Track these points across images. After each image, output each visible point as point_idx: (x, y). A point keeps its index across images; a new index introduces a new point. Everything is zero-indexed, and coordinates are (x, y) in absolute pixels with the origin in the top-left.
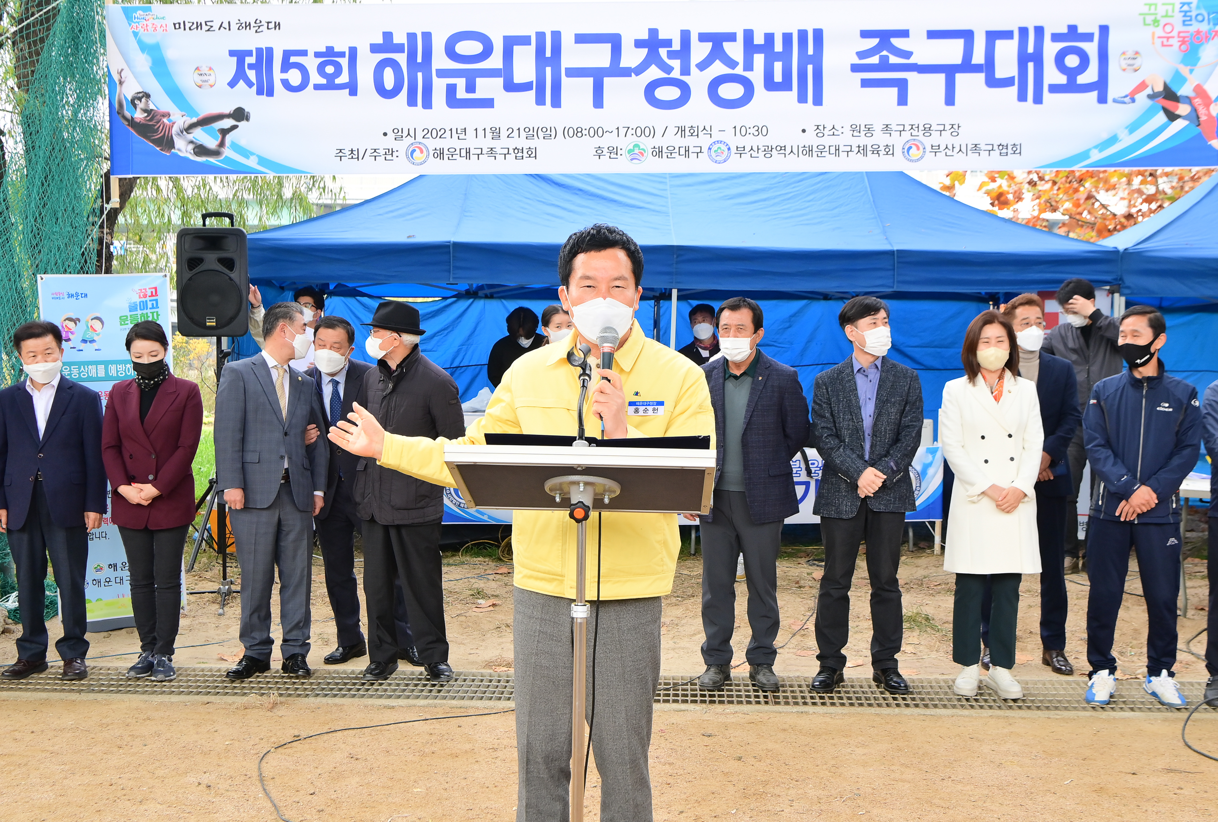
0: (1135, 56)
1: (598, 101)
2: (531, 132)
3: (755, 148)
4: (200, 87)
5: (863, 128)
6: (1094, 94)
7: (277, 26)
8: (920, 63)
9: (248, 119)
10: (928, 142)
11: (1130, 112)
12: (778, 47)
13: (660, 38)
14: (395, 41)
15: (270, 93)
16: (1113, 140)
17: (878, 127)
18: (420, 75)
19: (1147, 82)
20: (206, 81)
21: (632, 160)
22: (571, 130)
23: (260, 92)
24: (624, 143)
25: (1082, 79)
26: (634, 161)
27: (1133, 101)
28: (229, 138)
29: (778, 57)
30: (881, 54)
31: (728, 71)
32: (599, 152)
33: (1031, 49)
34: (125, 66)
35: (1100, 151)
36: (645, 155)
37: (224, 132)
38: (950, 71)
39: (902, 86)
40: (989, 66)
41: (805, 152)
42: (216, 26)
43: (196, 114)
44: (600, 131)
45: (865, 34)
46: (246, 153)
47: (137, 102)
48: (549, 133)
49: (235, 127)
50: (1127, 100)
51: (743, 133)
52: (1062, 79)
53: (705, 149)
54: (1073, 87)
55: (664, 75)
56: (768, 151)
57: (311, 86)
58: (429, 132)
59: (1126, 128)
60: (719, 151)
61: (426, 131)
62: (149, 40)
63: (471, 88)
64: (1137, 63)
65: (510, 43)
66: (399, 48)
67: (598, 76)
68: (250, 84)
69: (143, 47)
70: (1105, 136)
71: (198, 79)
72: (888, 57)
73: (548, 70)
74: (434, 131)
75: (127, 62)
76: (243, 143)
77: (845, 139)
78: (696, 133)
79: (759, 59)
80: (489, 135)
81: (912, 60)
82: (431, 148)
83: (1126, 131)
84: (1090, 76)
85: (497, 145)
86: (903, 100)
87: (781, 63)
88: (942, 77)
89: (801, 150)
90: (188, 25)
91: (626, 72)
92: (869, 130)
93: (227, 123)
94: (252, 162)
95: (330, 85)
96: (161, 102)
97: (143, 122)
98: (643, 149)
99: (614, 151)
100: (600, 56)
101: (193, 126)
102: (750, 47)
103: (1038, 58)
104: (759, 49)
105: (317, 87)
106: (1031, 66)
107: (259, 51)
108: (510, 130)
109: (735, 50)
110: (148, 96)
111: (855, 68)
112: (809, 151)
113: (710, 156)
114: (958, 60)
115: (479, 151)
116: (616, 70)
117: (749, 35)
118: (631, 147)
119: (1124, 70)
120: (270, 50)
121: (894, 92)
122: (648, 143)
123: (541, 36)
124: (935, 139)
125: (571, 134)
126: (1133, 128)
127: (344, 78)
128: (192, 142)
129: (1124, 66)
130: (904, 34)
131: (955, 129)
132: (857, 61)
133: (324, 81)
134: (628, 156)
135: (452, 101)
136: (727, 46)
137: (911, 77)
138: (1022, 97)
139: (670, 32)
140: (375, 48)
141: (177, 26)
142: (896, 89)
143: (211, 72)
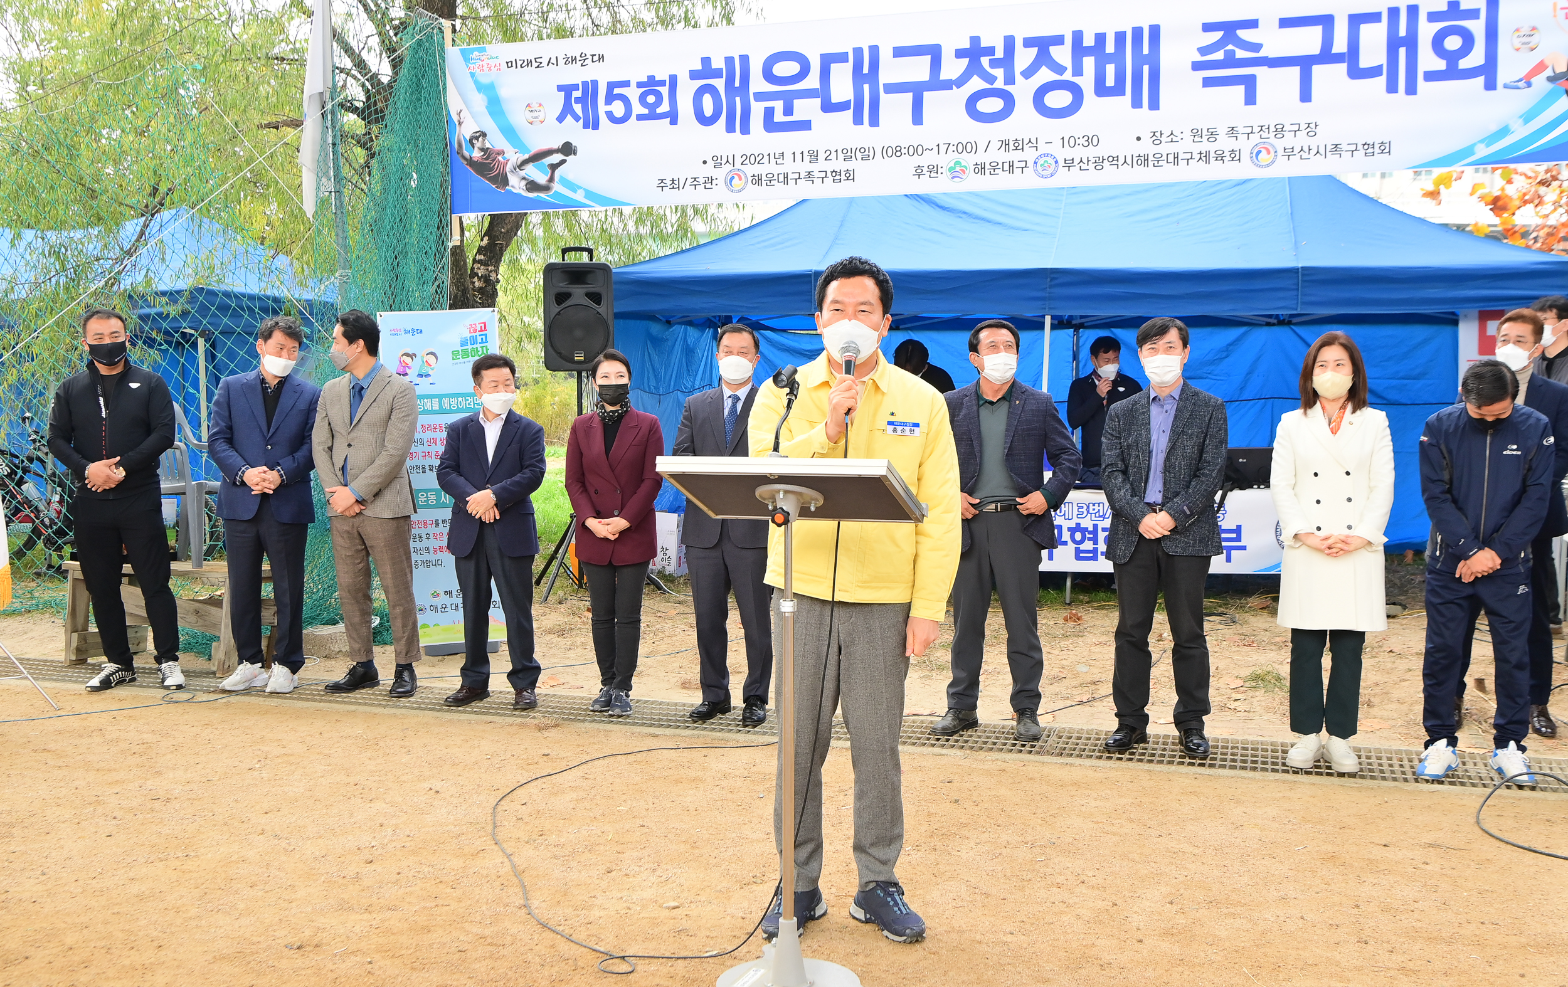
0: (1532, 33)
1: (917, 117)
2: (849, 154)
3: (1085, 160)
4: (531, 123)
5: (1205, 132)
6: (1480, 80)
7: (601, 58)
8: (1270, 56)
9: (575, 154)
10: (1280, 144)
11: (1525, 99)
12: (1110, 48)
13: (983, 45)
14: (714, 67)
15: (596, 126)
16: (1504, 131)
17: (1222, 131)
18: (738, 100)
19: (1547, 62)
20: (536, 118)
21: (953, 178)
22: (890, 149)
23: (586, 126)
24: (944, 161)
25: (1464, 64)
26: (955, 179)
27: (1529, 85)
28: (557, 172)
29: (1110, 58)
30: (1227, 48)
31: (1056, 77)
32: (919, 171)
33: (1402, 32)
34: (463, 107)
35: (1488, 146)
36: (967, 172)
37: (554, 167)
38: (1305, 63)
39: (1250, 83)
40: (1353, 54)
41: (1139, 162)
42: (545, 61)
43: (528, 151)
44: (920, 148)
45: (1208, 27)
46: (573, 187)
47: (475, 141)
48: (866, 154)
49: (563, 162)
50: (1521, 84)
51: (1072, 144)
52: (1441, 65)
53: (1030, 164)
54: (1452, 73)
55: (987, 86)
56: (1099, 162)
57: (634, 117)
58: (747, 159)
59: (1521, 117)
60: (1046, 165)
61: (744, 157)
62: (484, 79)
63: (788, 111)
64: (1534, 41)
65: (827, 61)
66: (717, 74)
67: (917, 91)
68: (577, 119)
69: (480, 88)
70: (1494, 128)
71: (529, 116)
72: (1233, 51)
73: (866, 87)
74: (753, 157)
75: (465, 102)
76: (571, 177)
77: (1186, 145)
78: (1020, 147)
79: (1089, 63)
80: (807, 159)
81: (1262, 54)
82: (749, 175)
83: (1521, 121)
84: (1476, 58)
85: (815, 168)
86: (1250, 99)
87: (1113, 65)
88: (1296, 71)
89: (1135, 159)
90: (519, 63)
91: (947, 85)
92: (1212, 134)
93: (556, 158)
94: (579, 196)
95: (652, 116)
96: (496, 140)
97: (480, 160)
98: (964, 166)
99: (934, 170)
100: (918, 70)
101: (525, 162)
102: (1079, 50)
103: (1411, 43)
104: (1089, 51)
105: (640, 118)
106: (1402, 51)
107: (585, 83)
108: (828, 153)
109: (1062, 54)
110: (484, 135)
111: (1197, 66)
112: (1144, 160)
113: (1036, 171)
114: (1315, 49)
115: (797, 176)
116: (937, 83)
117: (1078, 36)
118: (952, 164)
119: (1517, 50)
120: (595, 83)
121: (1240, 90)
122: (969, 160)
123: (858, 52)
124: (1289, 140)
125: (890, 154)
126: (1527, 118)
127: (665, 107)
128: (524, 178)
129: (1518, 45)
130: (1253, 24)
131: (1311, 129)
132: (1199, 58)
133: (646, 111)
134: (949, 174)
135: (770, 125)
136: (1054, 51)
137: (1260, 72)
138: (1392, 88)
139: (993, 39)
140: (694, 75)
141: (510, 65)
142: (1243, 87)
143: (541, 108)
